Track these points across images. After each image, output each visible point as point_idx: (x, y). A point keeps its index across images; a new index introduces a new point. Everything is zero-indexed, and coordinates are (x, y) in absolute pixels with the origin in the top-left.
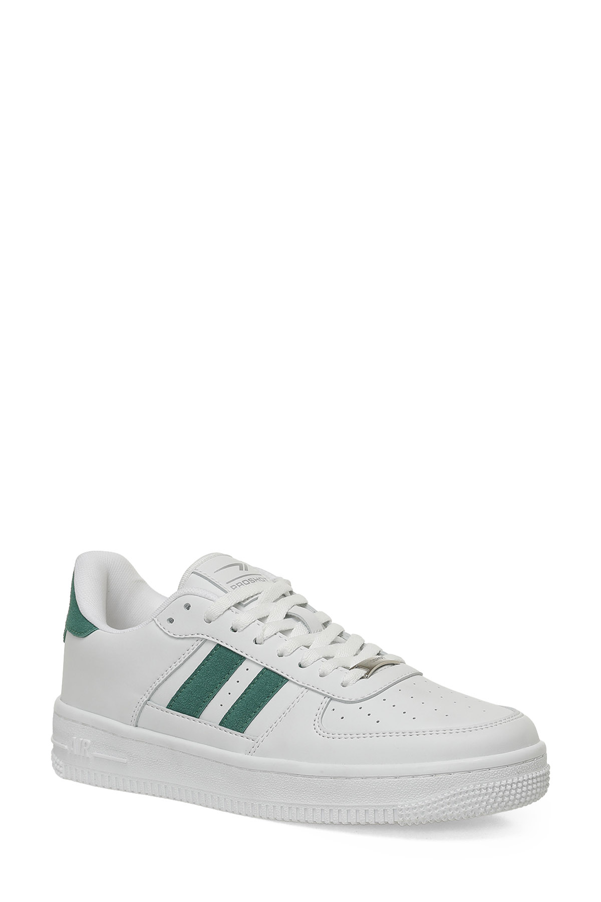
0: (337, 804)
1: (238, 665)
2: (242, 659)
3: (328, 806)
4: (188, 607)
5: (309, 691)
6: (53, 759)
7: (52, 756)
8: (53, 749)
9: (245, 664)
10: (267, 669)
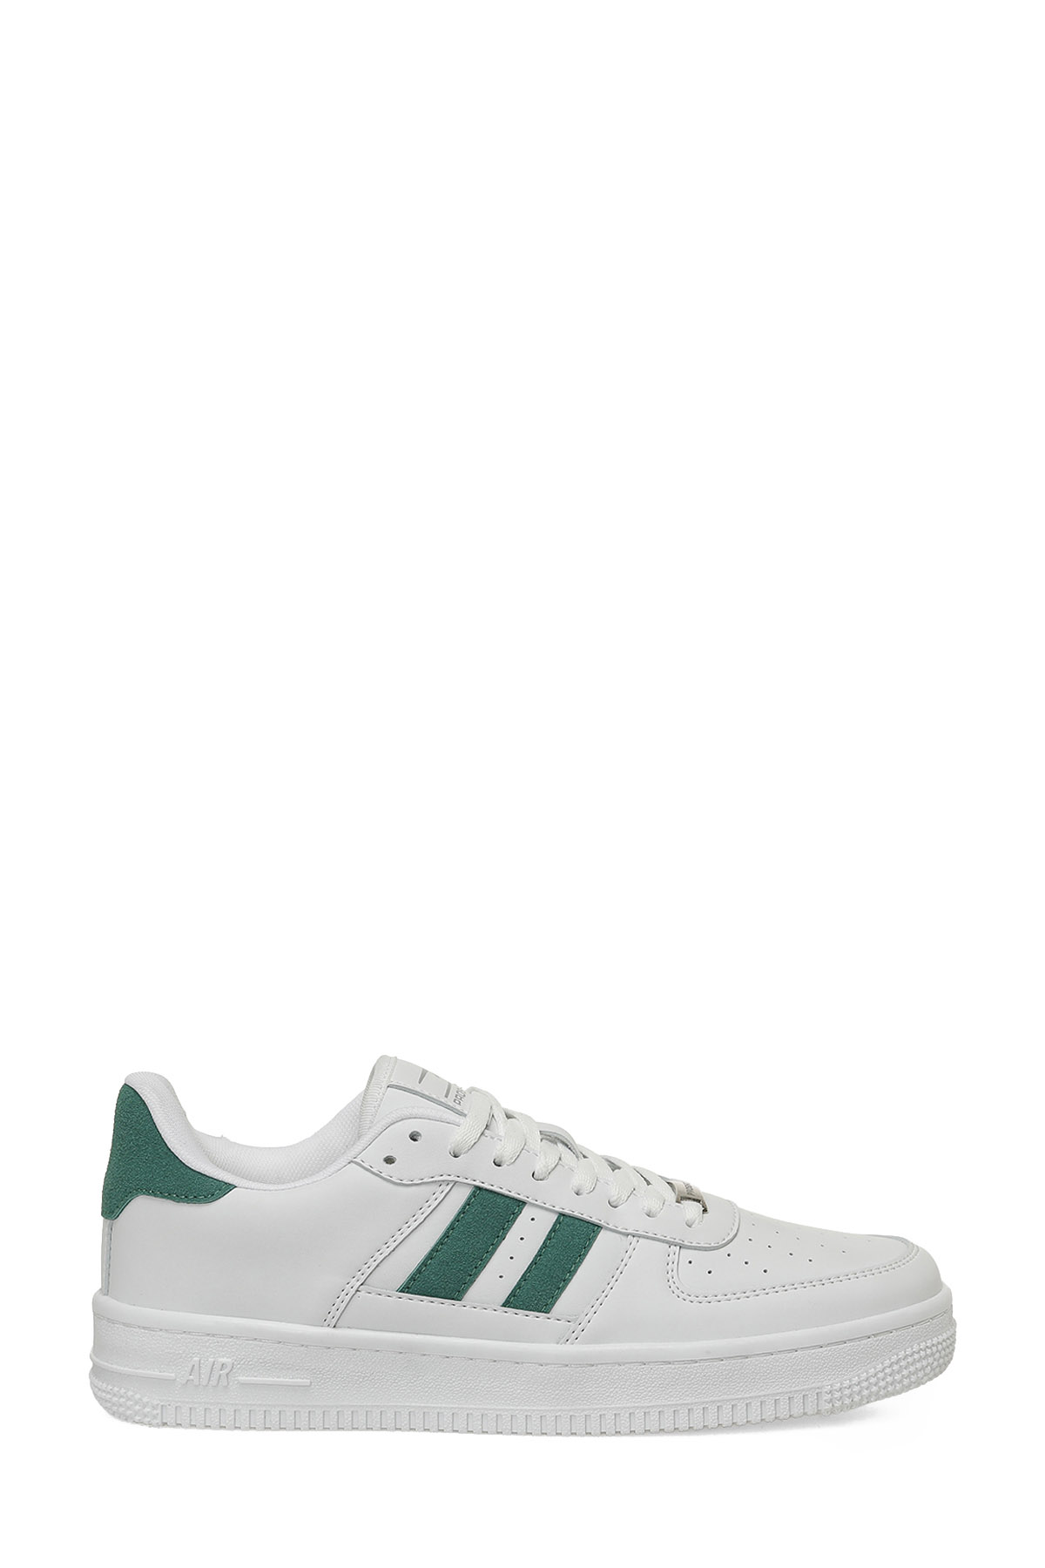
0: (730, 1397)
1: (516, 1215)
2: (521, 1204)
3: (714, 1402)
4: (414, 1137)
5: (641, 1240)
6: (93, 1385)
7: (91, 1383)
8: (92, 1368)
9: (527, 1213)
10: (564, 1215)
